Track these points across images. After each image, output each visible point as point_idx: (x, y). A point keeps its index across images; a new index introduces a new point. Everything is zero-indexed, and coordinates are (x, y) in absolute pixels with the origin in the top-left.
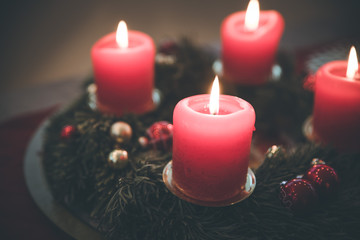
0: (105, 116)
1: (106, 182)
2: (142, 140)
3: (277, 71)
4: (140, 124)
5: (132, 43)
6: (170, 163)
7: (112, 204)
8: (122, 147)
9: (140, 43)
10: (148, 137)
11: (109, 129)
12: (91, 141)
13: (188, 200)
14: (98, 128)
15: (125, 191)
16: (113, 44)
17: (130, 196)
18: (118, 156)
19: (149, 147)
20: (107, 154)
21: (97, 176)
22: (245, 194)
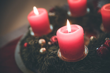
0: (36, 38)
1: (40, 59)
2: (49, 43)
3: (88, 10)
4: (48, 38)
5: (40, 12)
6: (59, 49)
7: (44, 67)
8: (43, 47)
9: (42, 12)
10: (51, 42)
11: (38, 42)
12: (33, 47)
13: (67, 61)
14: (34, 42)
15: (47, 62)
16: (34, 14)
17: (49, 64)
18: (43, 50)
19: (52, 45)
20: (39, 50)
21: (37, 58)
22: (85, 55)
